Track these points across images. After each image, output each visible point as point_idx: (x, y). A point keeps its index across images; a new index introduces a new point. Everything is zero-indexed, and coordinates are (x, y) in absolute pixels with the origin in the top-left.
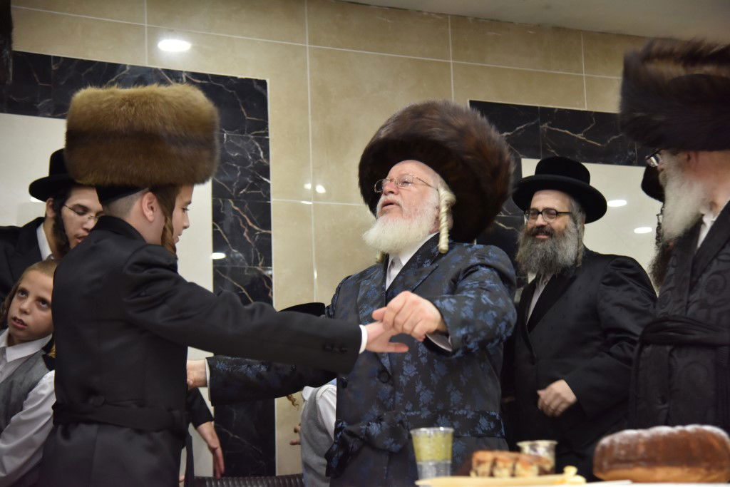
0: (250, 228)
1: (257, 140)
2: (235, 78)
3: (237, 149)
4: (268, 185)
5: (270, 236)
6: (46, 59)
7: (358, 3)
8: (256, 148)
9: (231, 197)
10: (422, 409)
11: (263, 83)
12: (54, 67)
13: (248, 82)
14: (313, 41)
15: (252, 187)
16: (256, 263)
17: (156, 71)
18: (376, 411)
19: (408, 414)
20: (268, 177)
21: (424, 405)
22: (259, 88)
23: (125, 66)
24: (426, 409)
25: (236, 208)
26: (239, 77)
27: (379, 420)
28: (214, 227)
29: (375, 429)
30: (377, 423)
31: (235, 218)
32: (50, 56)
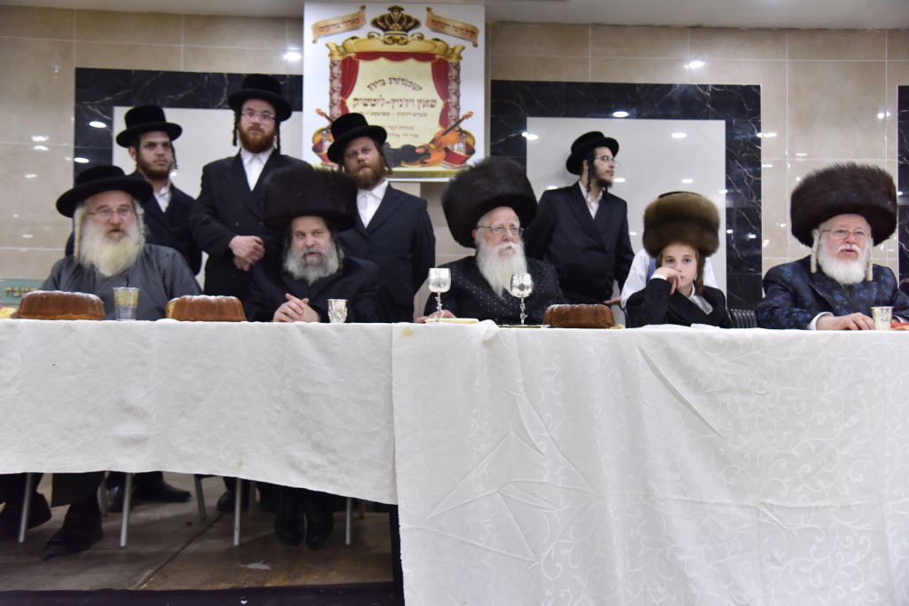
0: (748, 177)
1: (754, 122)
3: (742, 129)
4: (759, 151)
5: (760, 181)
6: (633, 86)
8: (753, 128)
9: (737, 159)
11: (758, 87)
12: (638, 90)
13: (748, 88)
14: (791, 57)
15: (750, 152)
16: (752, 198)
17: (694, 86)
20: (760, 145)
23: (676, 85)
25: (739, 166)
26: (744, 84)
28: (727, 177)
31: (739, 171)
32: (635, 84)
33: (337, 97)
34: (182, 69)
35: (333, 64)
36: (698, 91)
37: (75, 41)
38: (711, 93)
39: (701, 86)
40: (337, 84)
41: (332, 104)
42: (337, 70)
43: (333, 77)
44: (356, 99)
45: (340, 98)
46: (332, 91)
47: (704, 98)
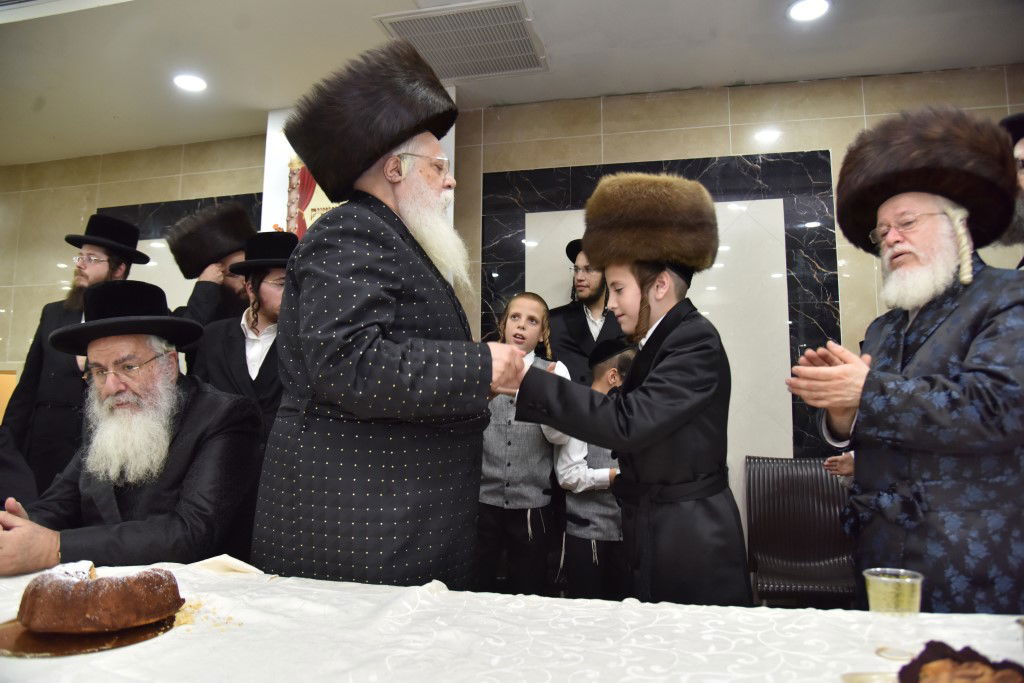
0: (818, 271)
1: (823, 199)
2: (802, 153)
3: (805, 208)
4: (834, 235)
5: (836, 276)
7: (911, 73)
8: (822, 206)
9: (801, 247)
10: (944, 478)
11: (827, 153)
13: (813, 154)
14: (869, 112)
15: (820, 238)
16: (825, 299)
17: (738, 157)
18: (889, 479)
19: (927, 484)
21: (946, 474)
22: (823, 157)
23: (715, 158)
24: (947, 477)
25: (807, 256)
26: (806, 150)
27: (891, 491)
28: (788, 273)
29: (885, 500)
30: (889, 493)
31: (806, 264)
33: (295, 209)
34: (179, 197)
35: (292, 173)
36: (744, 164)
37: (99, 184)
38: (762, 165)
39: (747, 157)
40: (296, 195)
41: (290, 217)
42: (296, 180)
43: (291, 187)
44: (314, 210)
45: (298, 210)
46: (291, 202)
47: (753, 172)
